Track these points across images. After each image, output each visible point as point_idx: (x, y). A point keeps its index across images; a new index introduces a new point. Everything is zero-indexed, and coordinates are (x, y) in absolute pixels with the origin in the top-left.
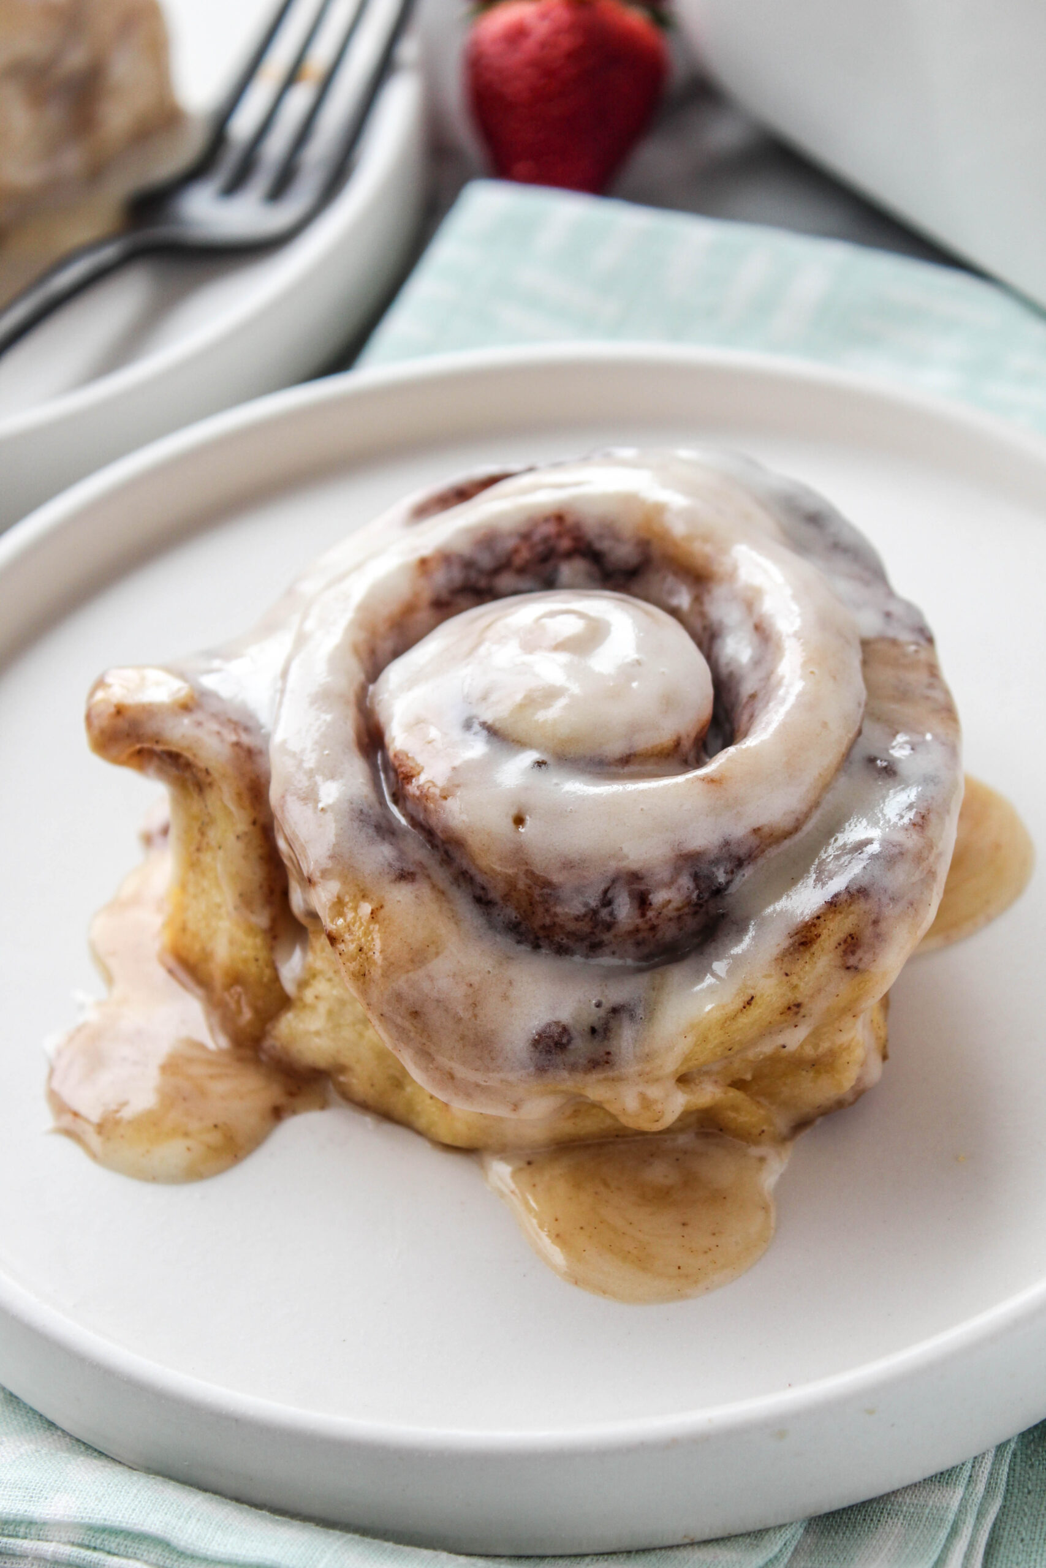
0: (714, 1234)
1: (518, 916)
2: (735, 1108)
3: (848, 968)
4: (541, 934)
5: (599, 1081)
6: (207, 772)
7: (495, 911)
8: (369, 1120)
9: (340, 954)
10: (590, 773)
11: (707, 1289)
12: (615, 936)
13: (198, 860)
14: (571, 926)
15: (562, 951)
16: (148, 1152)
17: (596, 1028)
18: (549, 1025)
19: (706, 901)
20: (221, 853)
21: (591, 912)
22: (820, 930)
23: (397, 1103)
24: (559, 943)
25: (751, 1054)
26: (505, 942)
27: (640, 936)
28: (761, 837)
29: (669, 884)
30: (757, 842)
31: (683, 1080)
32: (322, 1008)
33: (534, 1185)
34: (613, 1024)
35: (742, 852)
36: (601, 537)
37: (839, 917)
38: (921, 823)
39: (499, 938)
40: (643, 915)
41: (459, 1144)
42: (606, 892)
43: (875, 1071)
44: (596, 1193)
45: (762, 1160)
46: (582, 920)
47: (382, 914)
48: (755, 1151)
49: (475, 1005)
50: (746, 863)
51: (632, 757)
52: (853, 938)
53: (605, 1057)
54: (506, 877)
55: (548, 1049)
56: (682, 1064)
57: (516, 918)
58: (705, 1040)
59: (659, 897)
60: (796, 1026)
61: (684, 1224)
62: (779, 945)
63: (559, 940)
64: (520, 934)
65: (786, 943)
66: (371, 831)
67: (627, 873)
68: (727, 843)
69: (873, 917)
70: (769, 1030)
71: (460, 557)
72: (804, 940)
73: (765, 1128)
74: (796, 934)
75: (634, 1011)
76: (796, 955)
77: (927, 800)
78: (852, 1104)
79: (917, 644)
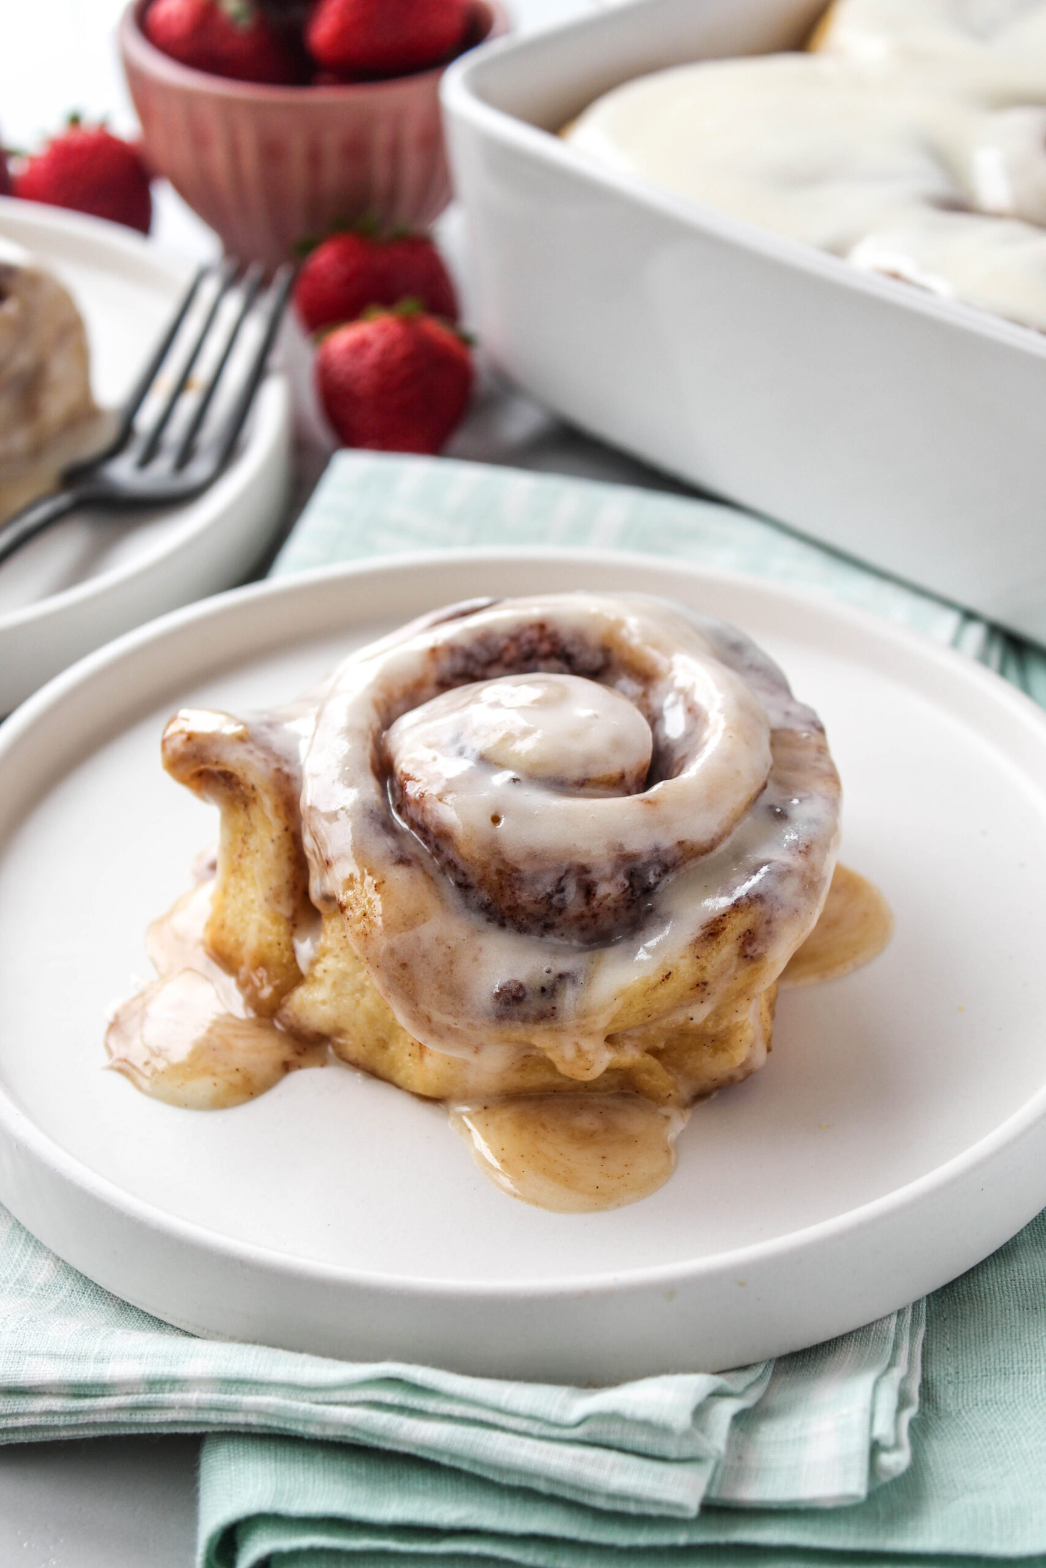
0: (626, 1166)
1: (490, 898)
2: (650, 1072)
3: (746, 956)
4: (507, 913)
5: (545, 1030)
6: (253, 788)
7: (471, 893)
8: (358, 1077)
9: (348, 919)
10: (553, 790)
11: (619, 1205)
12: (565, 919)
13: (240, 865)
14: (531, 908)
15: (522, 930)
16: (182, 1084)
17: (546, 988)
18: (509, 983)
19: (638, 898)
20: (258, 855)
21: (547, 896)
22: (725, 925)
23: (381, 1062)
24: (520, 923)
25: (664, 1023)
26: (478, 919)
27: (584, 922)
28: (684, 850)
29: (610, 879)
30: (680, 854)
31: (611, 1040)
32: (329, 981)
33: (487, 1125)
34: (559, 986)
35: (669, 859)
36: (573, 643)
37: (740, 916)
38: (805, 851)
39: (473, 916)
40: (588, 903)
41: (429, 1093)
42: (560, 879)
43: (760, 1057)
44: (536, 1132)
45: (667, 1118)
46: (540, 903)
47: (383, 887)
48: (664, 1111)
49: (451, 963)
50: (671, 870)
51: (587, 781)
52: (750, 933)
53: (551, 1011)
54: (483, 864)
55: (507, 1001)
56: (611, 1023)
57: (488, 900)
58: (630, 1004)
59: (604, 889)
60: (702, 1002)
61: (603, 1158)
62: (693, 934)
63: (521, 920)
64: (491, 914)
65: (699, 934)
66: (379, 826)
67: (578, 866)
68: (657, 849)
69: (767, 917)
70: (681, 1002)
71: (462, 648)
72: (712, 931)
73: (672, 1092)
74: (707, 926)
75: (576, 977)
76: (706, 943)
77: (810, 835)
78: (741, 1081)
79: (809, 732)
